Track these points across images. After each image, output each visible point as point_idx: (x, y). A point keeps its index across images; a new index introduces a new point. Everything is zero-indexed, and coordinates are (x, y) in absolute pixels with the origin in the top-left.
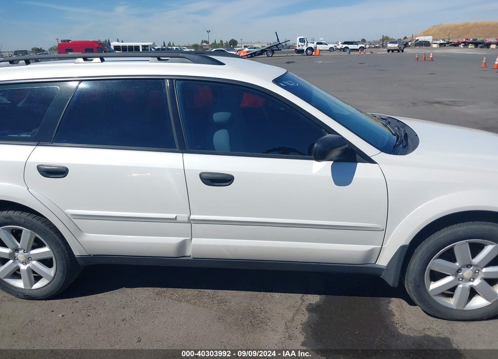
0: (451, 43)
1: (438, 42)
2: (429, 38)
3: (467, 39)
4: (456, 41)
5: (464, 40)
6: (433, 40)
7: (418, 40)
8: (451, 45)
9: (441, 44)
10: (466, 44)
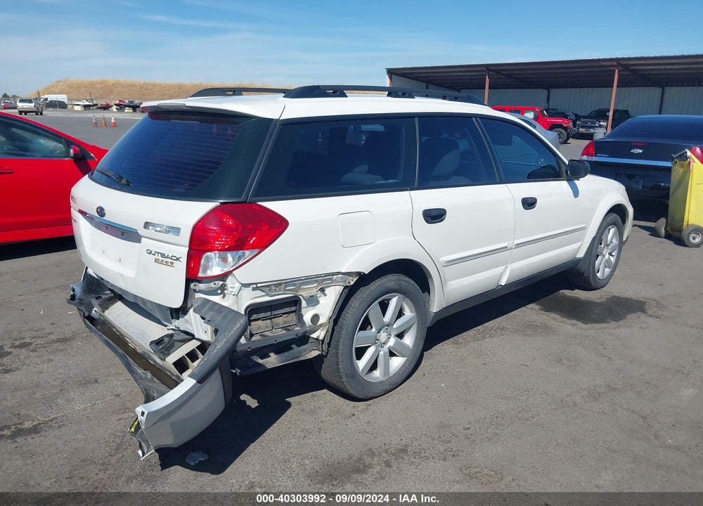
0: (97, 105)
1: (79, 103)
2: (63, 98)
3: (121, 101)
4: (102, 102)
5: (118, 102)
6: (69, 99)
7: (46, 99)
8: (98, 108)
9: (85, 106)
10: (121, 107)
